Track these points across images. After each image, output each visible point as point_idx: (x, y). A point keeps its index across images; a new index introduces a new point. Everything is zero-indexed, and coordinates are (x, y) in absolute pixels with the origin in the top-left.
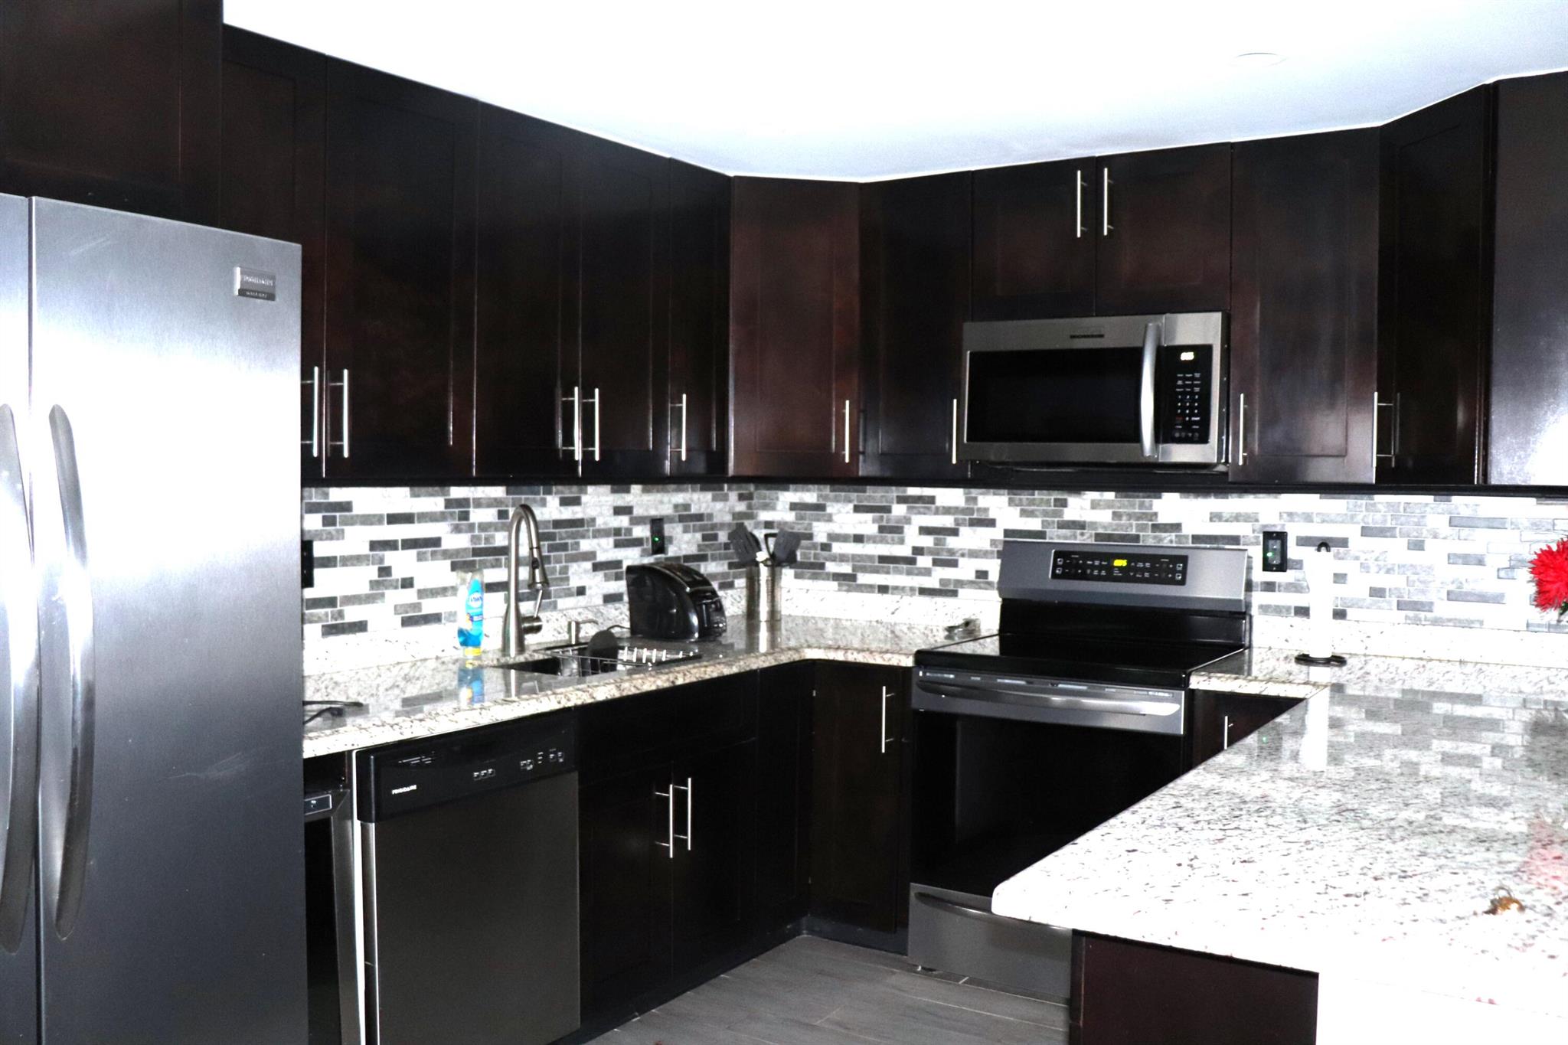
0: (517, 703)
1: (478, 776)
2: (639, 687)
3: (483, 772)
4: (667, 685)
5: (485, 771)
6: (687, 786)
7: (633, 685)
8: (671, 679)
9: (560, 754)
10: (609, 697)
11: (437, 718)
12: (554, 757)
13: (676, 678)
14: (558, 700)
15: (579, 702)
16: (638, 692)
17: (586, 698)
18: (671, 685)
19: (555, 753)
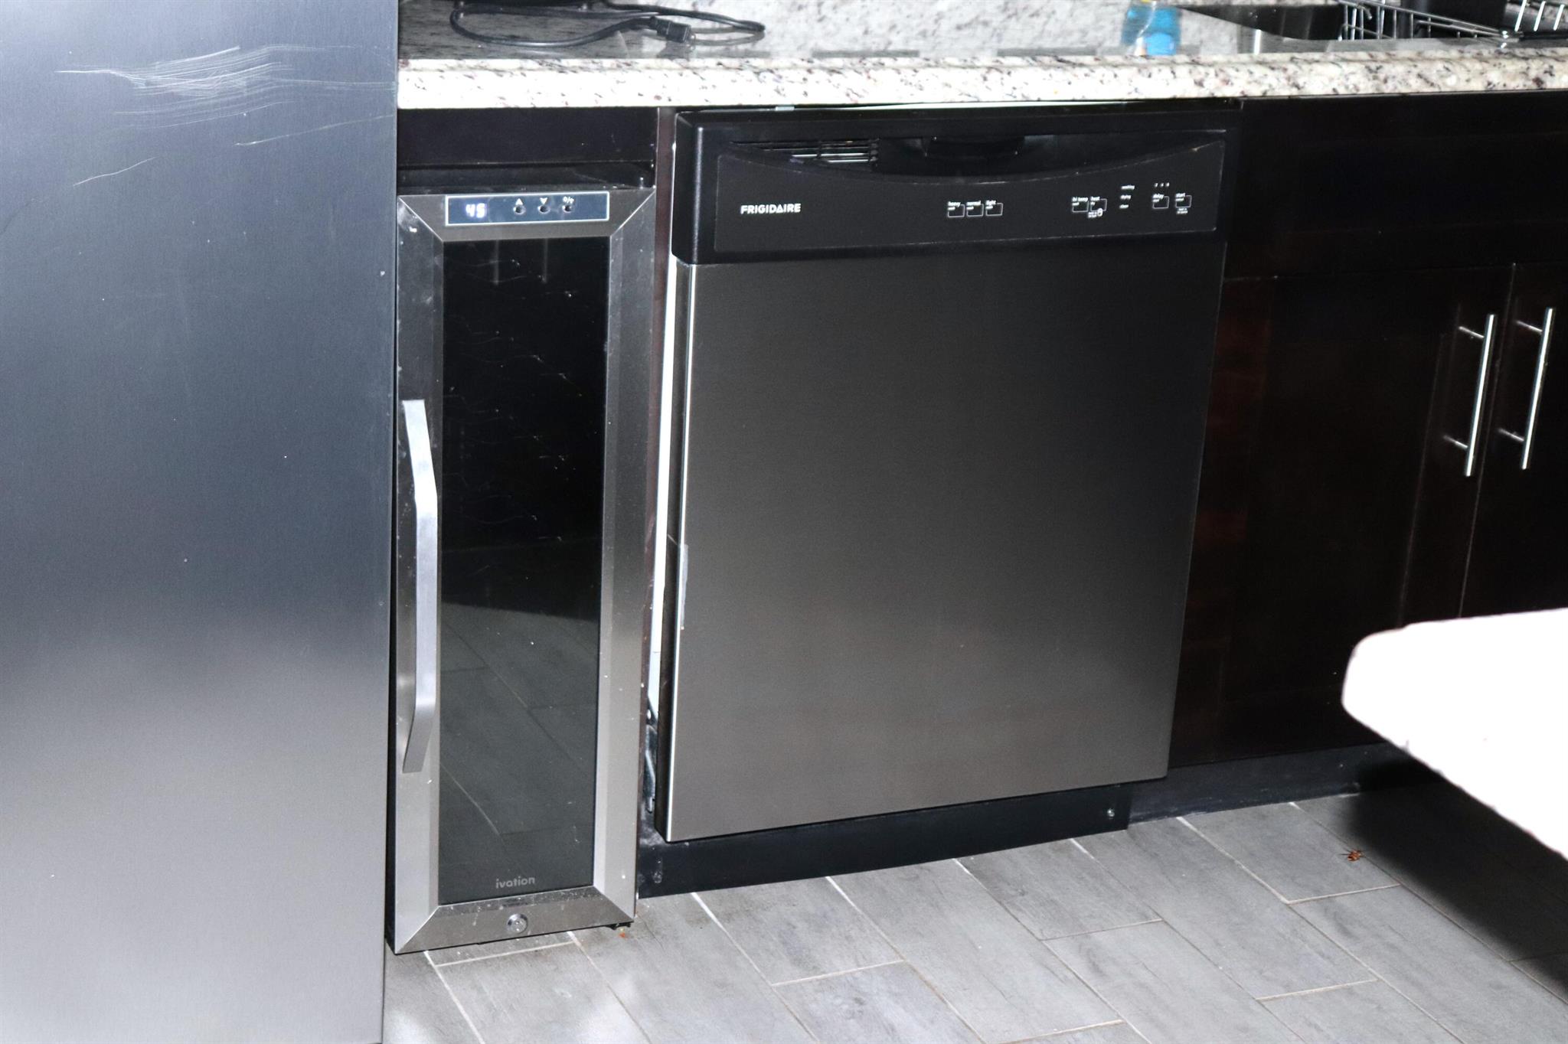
0: (1085, 70)
1: (958, 210)
2: (1434, 78)
3: (971, 205)
4: (1518, 84)
5: (978, 203)
6: (1541, 325)
7: (1415, 71)
8: (1533, 74)
9: (1180, 197)
10: (1342, 91)
11: (872, 73)
12: (1162, 202)
13: (1550, 72)
14: (1198, 78)
15: (1255, 92)
16: (1427, 90)
17: (1274, 83)
18: (1532, 86)
19: (1170, 193)
